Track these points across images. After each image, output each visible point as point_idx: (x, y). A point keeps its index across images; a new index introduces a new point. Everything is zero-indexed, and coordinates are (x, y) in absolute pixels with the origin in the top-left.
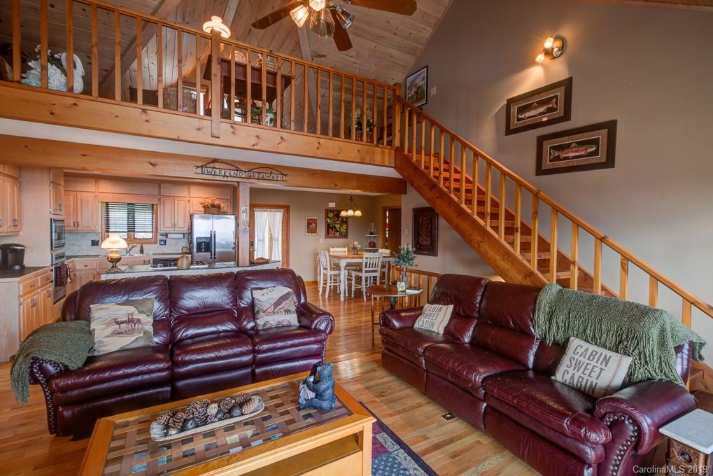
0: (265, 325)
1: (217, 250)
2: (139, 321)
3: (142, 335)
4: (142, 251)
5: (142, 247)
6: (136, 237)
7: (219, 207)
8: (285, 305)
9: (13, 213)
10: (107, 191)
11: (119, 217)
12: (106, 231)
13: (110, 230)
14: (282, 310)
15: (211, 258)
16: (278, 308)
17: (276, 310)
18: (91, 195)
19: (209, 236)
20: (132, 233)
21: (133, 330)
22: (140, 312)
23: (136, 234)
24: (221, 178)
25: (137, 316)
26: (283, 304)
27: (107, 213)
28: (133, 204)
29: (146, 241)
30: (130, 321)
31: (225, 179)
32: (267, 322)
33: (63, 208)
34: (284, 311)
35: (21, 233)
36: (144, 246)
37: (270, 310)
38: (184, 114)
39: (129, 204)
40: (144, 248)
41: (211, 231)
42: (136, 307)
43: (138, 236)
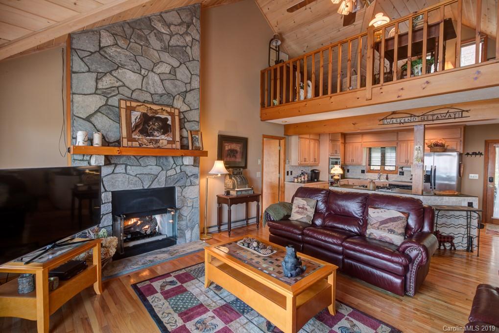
0: (370, 235)
1: (437, 181)
2: (306, 209)
3: (305, 216)
4: (387, 178)
5: (387, 176)
6: (385, 169)
7: (442, 146)
8: (391, 225)
9: (314, 156)
10: (368, 140)
11: (376, 156)
12: (369, 165)
13: (372, 164)
14: (386, 229)
15: (431, 188)
16: (383, 226)
17: (380, 227)
18: (360, 144)
19: (430, 170)
20: (383, 166)
21: (303, 213)
22: (308, 205)
23: (385, 167)
24: (398, 125)
25: (306, 207)
26: (389, 224)
27: (370, 154)
28: (384, 148)
29: (391, 172)
30: (303, 208)
31: (402, 125)
32: (372, 233)
33: (338, 152)
34: (388, 230)
35: (320, 165)
36: (389, 175)
37: (376, 225)
38: (351, 91)
39: (382, 148)
40: (389, 176)
41: (432, 166)
42: (307, 202)
43: (387, 168)
